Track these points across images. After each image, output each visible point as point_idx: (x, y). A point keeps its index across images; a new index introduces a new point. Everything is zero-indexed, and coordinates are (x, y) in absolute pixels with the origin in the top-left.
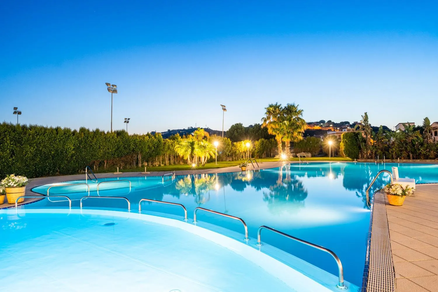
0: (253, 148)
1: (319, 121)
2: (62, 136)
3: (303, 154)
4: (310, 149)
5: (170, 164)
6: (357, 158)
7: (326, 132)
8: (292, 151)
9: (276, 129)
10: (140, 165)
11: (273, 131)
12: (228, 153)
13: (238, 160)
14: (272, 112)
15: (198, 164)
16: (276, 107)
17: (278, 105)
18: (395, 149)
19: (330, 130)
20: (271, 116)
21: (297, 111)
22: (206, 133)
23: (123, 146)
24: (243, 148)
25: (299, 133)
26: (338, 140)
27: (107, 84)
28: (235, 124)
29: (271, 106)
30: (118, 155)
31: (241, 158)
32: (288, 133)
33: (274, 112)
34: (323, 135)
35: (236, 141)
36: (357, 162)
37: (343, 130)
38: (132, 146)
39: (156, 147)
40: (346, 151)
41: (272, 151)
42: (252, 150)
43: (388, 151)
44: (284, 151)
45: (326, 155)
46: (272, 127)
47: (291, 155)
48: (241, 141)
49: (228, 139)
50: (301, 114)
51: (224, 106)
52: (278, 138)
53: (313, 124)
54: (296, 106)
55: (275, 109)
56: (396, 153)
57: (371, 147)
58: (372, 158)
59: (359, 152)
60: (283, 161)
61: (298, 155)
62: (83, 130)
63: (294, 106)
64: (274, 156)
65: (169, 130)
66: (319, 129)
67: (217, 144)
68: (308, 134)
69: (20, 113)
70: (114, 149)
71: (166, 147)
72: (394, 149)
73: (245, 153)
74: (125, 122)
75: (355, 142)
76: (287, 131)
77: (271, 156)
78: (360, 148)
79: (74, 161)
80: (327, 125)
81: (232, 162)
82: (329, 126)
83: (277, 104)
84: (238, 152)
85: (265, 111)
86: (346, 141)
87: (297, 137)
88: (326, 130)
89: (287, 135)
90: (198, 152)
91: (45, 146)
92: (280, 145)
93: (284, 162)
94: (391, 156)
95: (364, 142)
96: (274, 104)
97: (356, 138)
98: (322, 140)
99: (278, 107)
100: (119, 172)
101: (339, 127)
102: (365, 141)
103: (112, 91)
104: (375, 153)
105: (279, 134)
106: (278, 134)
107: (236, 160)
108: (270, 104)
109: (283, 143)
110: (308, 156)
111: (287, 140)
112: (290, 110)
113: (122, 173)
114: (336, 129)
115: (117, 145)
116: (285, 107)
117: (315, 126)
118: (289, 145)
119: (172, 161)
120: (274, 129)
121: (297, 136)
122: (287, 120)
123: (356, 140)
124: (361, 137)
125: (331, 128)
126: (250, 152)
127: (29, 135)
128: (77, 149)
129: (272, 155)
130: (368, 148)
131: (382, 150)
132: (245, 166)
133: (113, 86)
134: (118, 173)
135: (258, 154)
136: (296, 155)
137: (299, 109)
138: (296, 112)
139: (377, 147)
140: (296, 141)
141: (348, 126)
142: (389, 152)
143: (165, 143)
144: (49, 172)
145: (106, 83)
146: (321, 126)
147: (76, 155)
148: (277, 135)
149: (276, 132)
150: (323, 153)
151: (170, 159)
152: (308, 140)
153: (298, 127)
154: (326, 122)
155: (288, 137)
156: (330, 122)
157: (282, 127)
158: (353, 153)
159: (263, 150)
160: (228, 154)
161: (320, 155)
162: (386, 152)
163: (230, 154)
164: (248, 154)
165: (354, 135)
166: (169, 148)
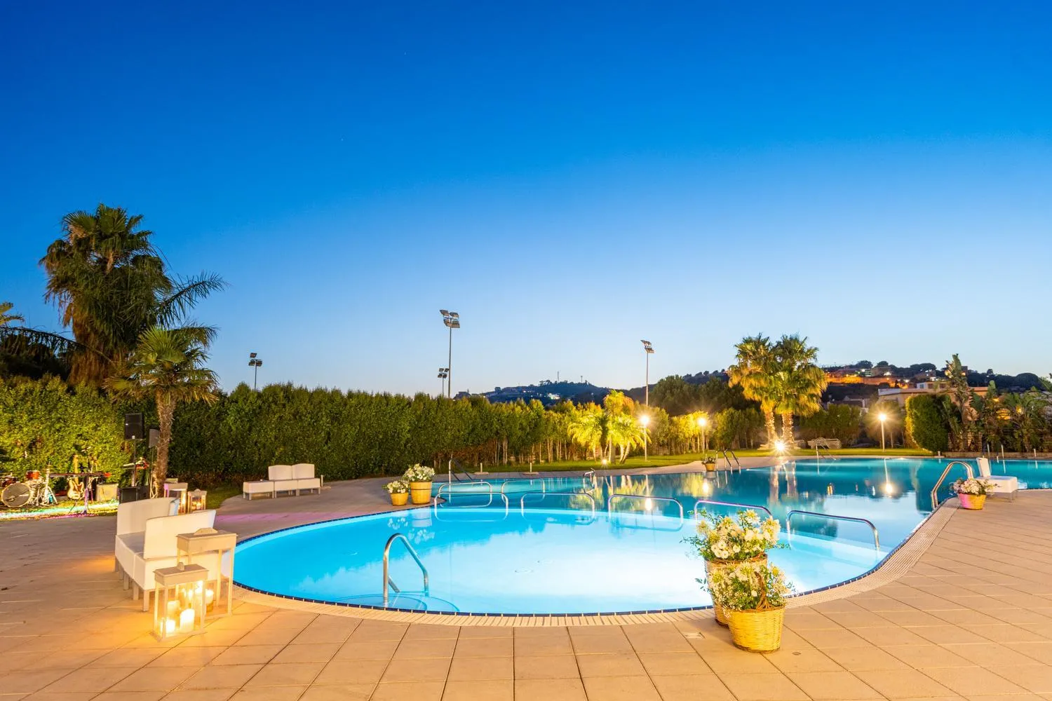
0: (713, 427)
1: (855, 363)
2: (394, 409)
3: (822, 441)
4: (838, 430)
5: (555, 459)
6: (944, 449)
7: (874, 389)
8: (797, 435)
9: (762, 388)
10: (505, 461)
11: (754, 393)
12: (661, 439)
13: (682, 453)
14: (751, 354)
15: (613, 460)
16: (759, 343)
17: (762, 338)
18: (1027, 430)
19: (886, 386)
20: (749, 361)
21: (806, 350)
22: (627, 399)
23: (482, 425)
24: (691, 428)
25: (812, 396)
26: (900, 412)
27: (444, 312)
28: (667, 378)
29: (748, 341)
30: (473, 441)
31: (688, 449)
32: (788, 397)
33: (754, 353)
34: (868, 398)
35: (678, 415)
36: (943, 457)
37: (918, 385)
38: (496, 426)
39: (533, 426)
40: (919, 436)
41: (751, 434)
42: (710, 432)
43: (1012, 435)
44: (781, 434)
45: (874, 443)
46: (751, 386)
47: (795, 443)
48: (687, 414)
49: (661, 410)
50: (814, 357)
51: (649, 343)
52: (767, 407)
53: (841, 370)
54: (801, 339)
55: (757, 348)
56: (1029, 439)
57: (973, 426)
58: (976, 449)
59: (946, 437)
60: (778, 456)
61: (811, 443)
62: (420, 397)
63: (796, 340)
64: (756, 446)
65: (497, 389)
66: (856, 382)
67: (645, 420)
68: (830, 396)
69: (259, 363)
70: (467, 431)
71: (550, 427)
72: (1023, 430)
73: (696, 439)
74: (440, 376)
75: (936, 416)
76: (785, 393)
77: (749, 447)
78: (948, 427)
79: (409, 452)
80: (878, 373)
81: (671, 457)
82: (882, 376)
83: (760, 337)
84: (681, 436)
85: (736, 351)
86: (915, 413)
87: (807, 406)
88: (876, 386)
89: (786, 402)
90: (614, 436)
91: (370, 426)
92: (771, 422)
93: (781, 458)
94: (1019, 445)
95: (957, 416)
96: (754, 336)
97: (939, 407)
98: (867, 410)
99: (763, 343)
100: (483, 471)
101: (907, 377)
102: (958, 414)
103: (450, 325)
104: (984, 440)
105: (769, 398)
106: (766, 398)
107: (677, 453)
108: (746, 337)
109: (778, 419)
110: (833, 447)
111: (786, 412)
112: (789, 348)
113: (487, 473)
114: (902, 382)
115: (473, 423)
116: (779, 343)
117: (847, 375)
118: (791, 423)
119: (559, 454)
120: (755, 388)
121: (808, 404)
122: (784, 370)
123: (938, 411)
124: (949, 406)
125: (888, 379)
126: (706, 436)
127: (351, 407)
128: (415, 429)
129: (752, 444)
130: (966, 428)
131: (998, 432)
132: (713, 463)
133: (453, 314)
134: (481, 473)
135: (722, 441)
136: (807, 443)
137: (808, 345)
138: (802, 352)
139: (987, 426)
140: (805, 414)
141: (932, 375)
142: (1014, 437)
143: (548, 420)
144: (373, 469)
145: (441, 311)
146: (862, 375)
147: (412, 442)
148: (764, 401)
149: (761, 395)
150: (867, 439)
151: (554, 450)
152: (831, 411)
153: (809, 384)
154: (875, 365)
155: (787, 406)
156: (883, 365)
157: (774, 385)
158: (934, 439)
159: (734, 434)
160: (663, 441)
161: (861, 445)
162: (1008, 437)
163: (666, 441)
164: (702, 442)
165: (934, 401)
166: (554, 429)
